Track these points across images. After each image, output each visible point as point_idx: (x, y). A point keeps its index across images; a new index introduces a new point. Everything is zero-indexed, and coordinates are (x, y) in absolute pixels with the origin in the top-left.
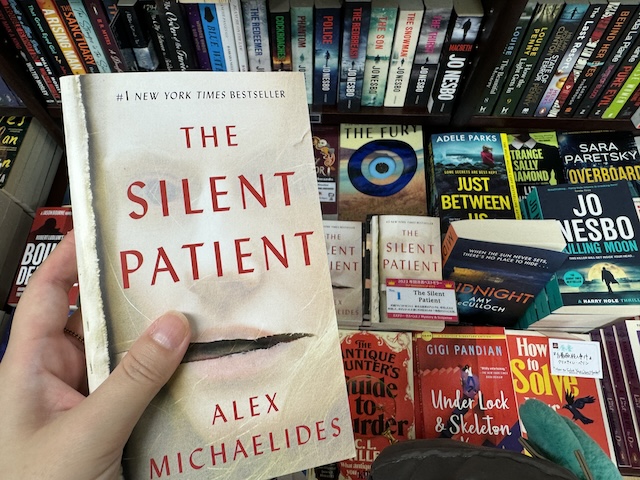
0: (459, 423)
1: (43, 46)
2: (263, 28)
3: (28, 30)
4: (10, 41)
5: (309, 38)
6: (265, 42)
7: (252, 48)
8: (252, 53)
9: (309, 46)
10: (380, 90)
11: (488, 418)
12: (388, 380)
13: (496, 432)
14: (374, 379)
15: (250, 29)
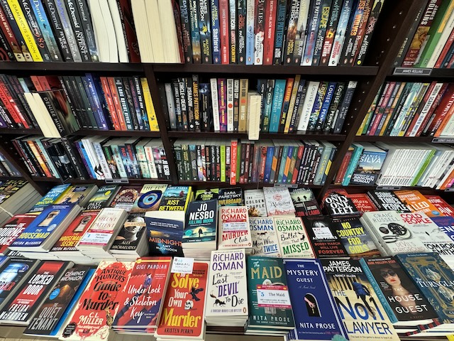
0: (135, 300)
1: (29, 155)
2: (101, 151)
3: (24, 150)
4: (18, 153)
5: (119, 155)
6: (103, 155)
7: (99, 157)
8: (99, 159)
9: (120, 157)
10: (148, 172)
11: (149, 298)
12: (119, 283)
13: (150, 304)
14: (113, 283)
15: (97, 151)
